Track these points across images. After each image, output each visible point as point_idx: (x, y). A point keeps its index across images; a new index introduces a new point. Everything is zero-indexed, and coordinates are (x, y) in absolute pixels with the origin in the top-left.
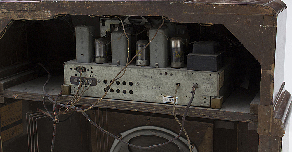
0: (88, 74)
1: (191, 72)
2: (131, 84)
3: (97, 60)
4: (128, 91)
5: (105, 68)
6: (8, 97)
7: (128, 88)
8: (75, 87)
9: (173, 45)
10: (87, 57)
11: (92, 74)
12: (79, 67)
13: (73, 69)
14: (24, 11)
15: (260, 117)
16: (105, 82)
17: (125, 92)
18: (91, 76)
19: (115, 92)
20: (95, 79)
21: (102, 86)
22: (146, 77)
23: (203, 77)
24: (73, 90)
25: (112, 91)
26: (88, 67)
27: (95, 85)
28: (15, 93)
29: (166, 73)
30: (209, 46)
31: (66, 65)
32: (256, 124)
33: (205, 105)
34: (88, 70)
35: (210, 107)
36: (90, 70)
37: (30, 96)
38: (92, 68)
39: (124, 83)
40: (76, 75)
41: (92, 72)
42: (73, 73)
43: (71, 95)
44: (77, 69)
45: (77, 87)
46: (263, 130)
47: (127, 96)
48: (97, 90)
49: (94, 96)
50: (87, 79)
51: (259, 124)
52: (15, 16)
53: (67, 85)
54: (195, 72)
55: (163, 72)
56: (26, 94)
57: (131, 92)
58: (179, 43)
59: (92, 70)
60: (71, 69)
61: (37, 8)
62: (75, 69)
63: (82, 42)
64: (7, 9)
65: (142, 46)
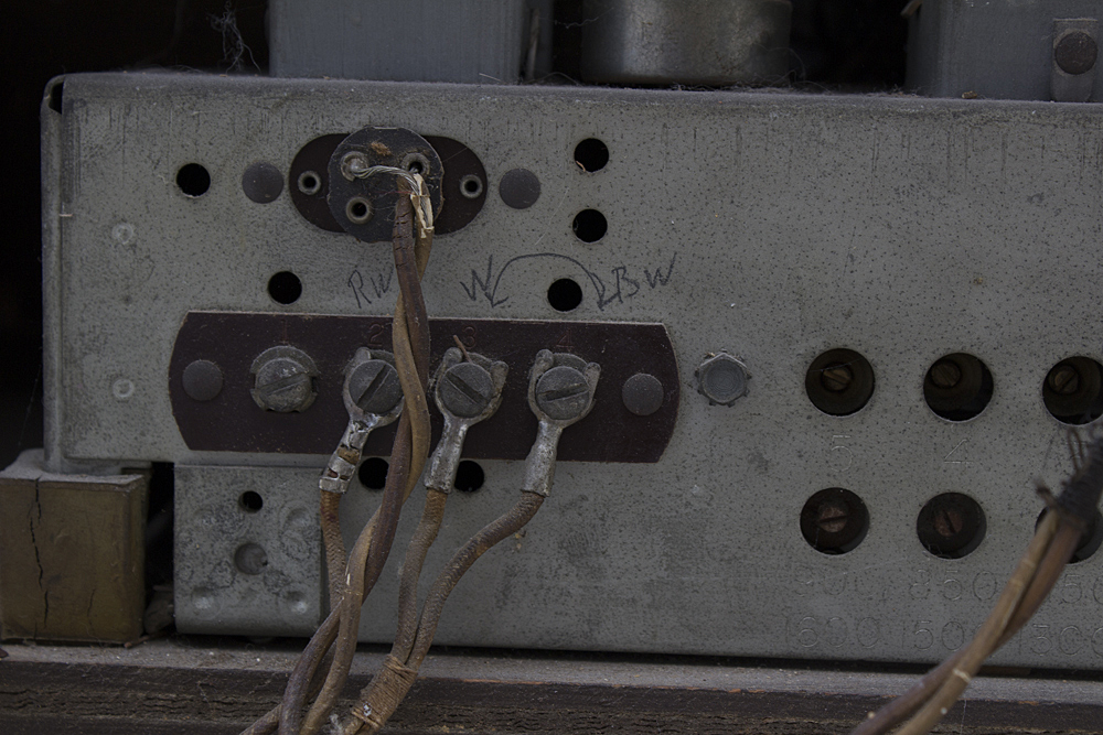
0: (513, 260)
8: (252, 501)
11: (586, 263)
12: (366, 135)
13: (226, 189)
16: (839, 382)
18: (565, 294)
20: (652, 346)
21: (763, 465)
24: (223, 549)
27: (649, 438)
34: (522, 192)
36: (567, 191)
38: (592, 155)
40: (285, 287)
41: (590, 226)
42: (222, 257)
43: (170, 632)
44: (308, 181)
45: (304, 489)
48: (683, 537)
49: (605, 638)
53: (99, 465)
59: (595, 191)
60: (193, 180)
62: (261, 185)
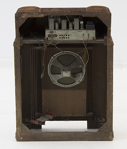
0: (54, 33)
1: (87, 30)
2: (69, 35)
3: (56, 29)
4: (68, 38)
5: (60, 31)
6: (24, 43)
7: (68, 37)
9: (81, 23)
10: (53, 28)
14: (33, 15)
15: (107, 41)
16: (60, 35)
17: (67, 38)
19: (65, 38)
20: (57, 35)
21: (59, 37)
22: (74, 33)
23: (91, 32)
25: (64, 38)
26: (54, 31)
27: (57, 37)
28: (27, 42)
29: (80, 31)
30: (92, 23)
31: (46, 31)
32: (106, 43)
33: (92, 40)
35: (93, 40)
36: (55, 32)
37: (33, 42)
39: (66, 35)
42: (49, 34)
43: (48, 40)
44: (50, 32)
45: (50, 38)
46: (108, 45)
47: (67, 39)
48: (57, 38)
50: (54, 35)
51: (107, 43)
52: (30, 16)
53: (46, 37)
54: (88, 30)
55: (79, 31)
56: (31, 42)
57: (69, 38)
58: (82, 22)
60: (48, 32)
61: (38, 14)
63: (52, 23)
64: (27, 14)
65: (71, 24)
